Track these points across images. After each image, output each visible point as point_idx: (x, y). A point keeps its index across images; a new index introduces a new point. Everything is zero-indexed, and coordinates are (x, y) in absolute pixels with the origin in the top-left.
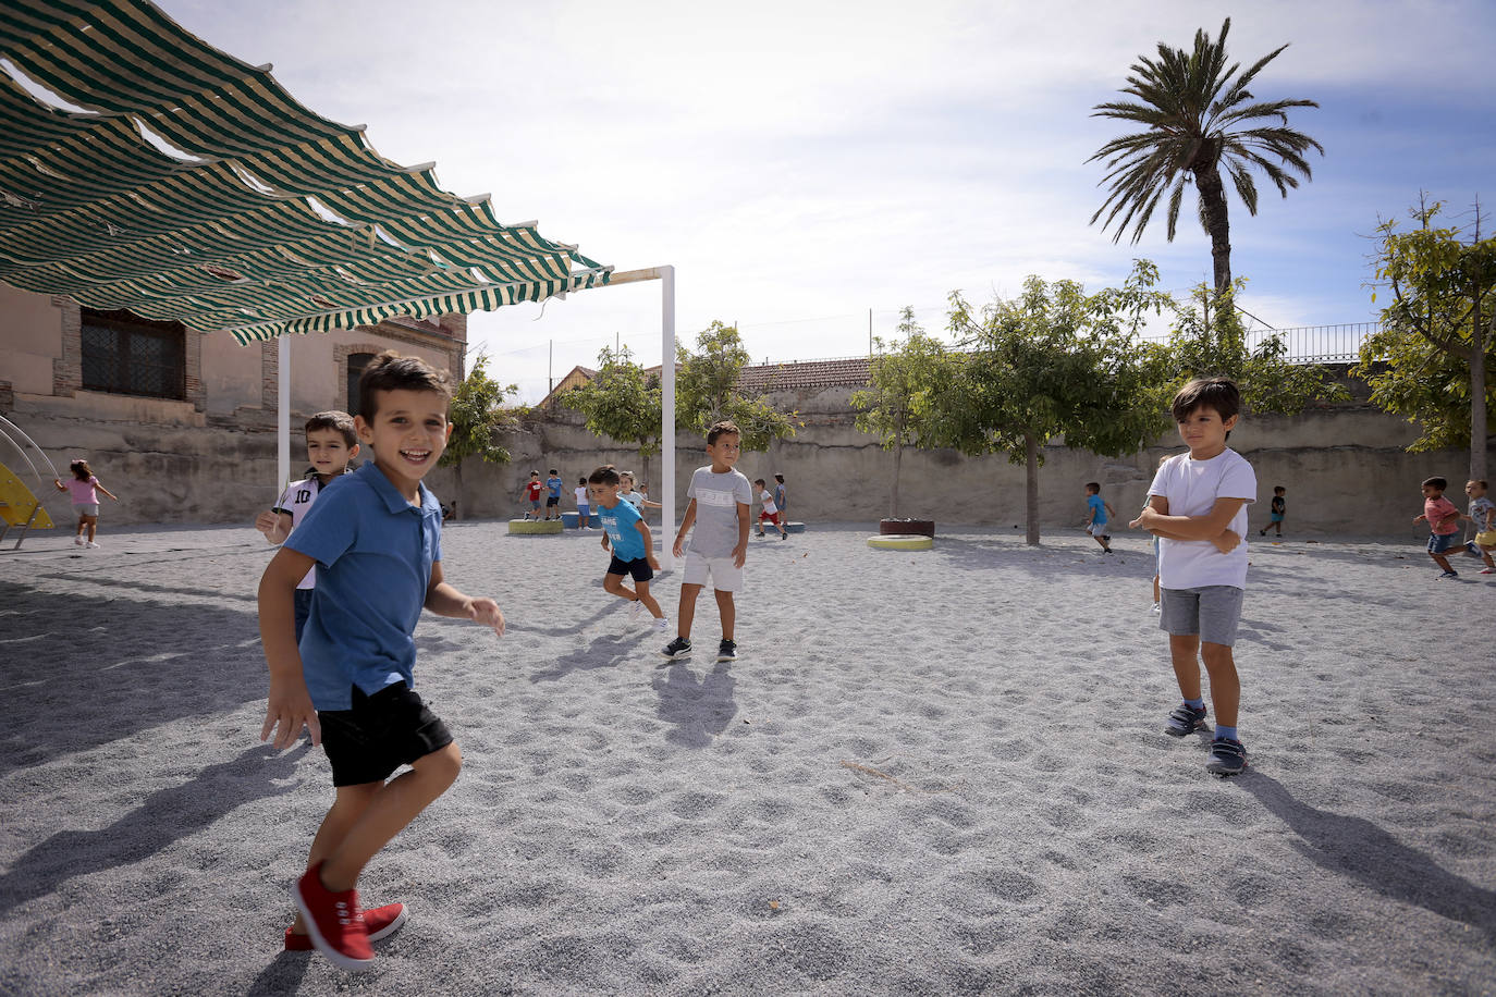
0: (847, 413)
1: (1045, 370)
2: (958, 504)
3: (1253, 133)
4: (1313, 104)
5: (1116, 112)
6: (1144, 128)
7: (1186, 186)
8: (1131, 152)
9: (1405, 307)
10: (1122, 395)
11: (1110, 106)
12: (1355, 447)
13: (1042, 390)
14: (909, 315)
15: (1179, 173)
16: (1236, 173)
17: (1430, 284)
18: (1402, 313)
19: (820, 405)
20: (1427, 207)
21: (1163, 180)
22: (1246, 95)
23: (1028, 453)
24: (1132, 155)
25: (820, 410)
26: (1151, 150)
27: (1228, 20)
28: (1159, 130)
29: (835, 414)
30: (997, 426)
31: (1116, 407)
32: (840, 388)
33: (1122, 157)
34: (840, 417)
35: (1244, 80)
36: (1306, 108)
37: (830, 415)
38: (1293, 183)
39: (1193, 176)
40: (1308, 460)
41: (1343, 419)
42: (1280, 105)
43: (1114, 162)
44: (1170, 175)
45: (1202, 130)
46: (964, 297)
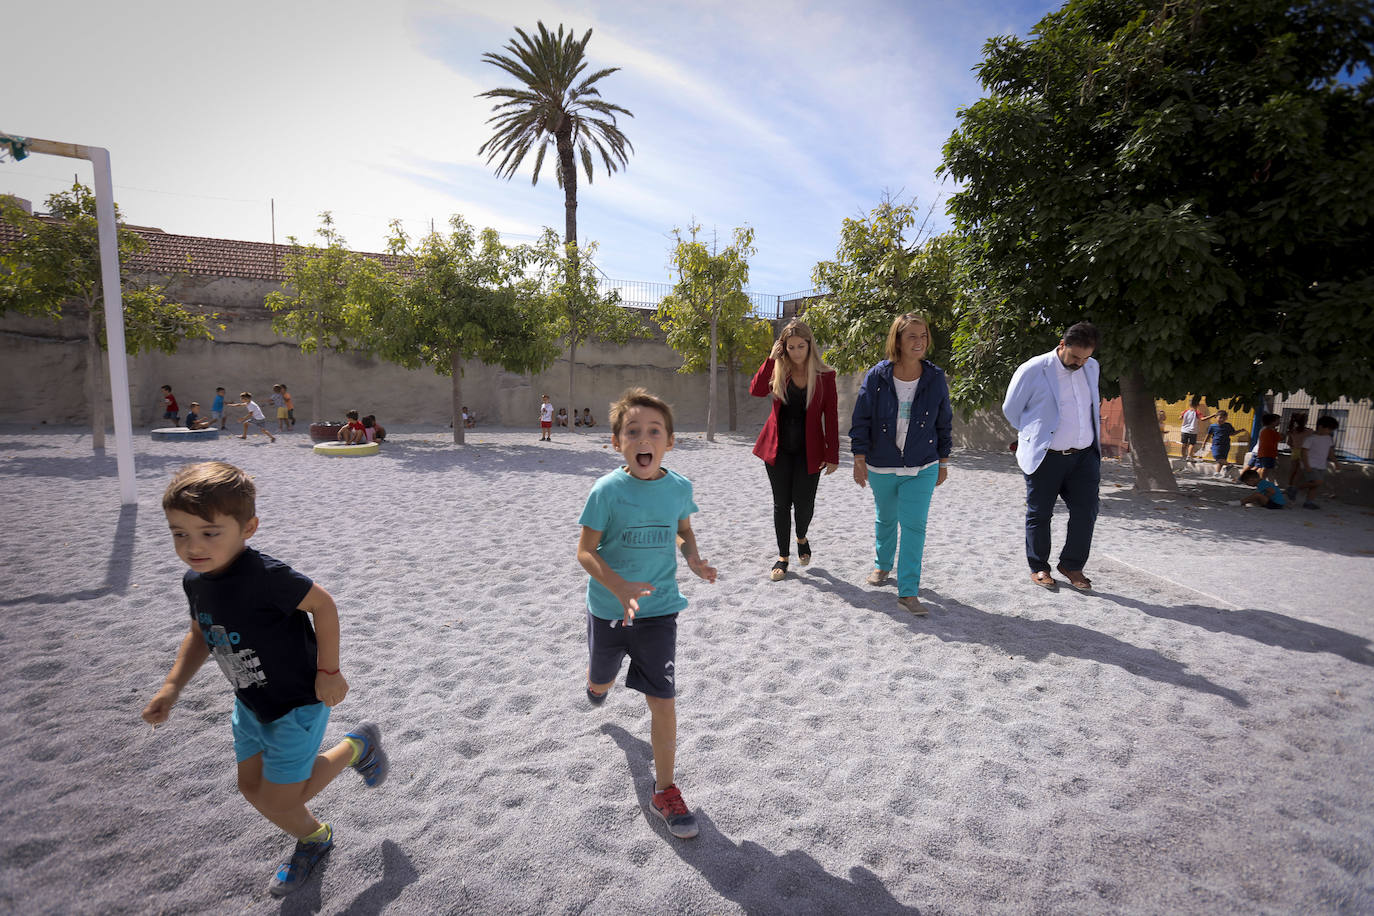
0: (248, 308)
1: (476, 304)
2: (374, 404)
3: (596, 121)
4: (630, 114)
5: (502, 63)
6: (522, 86)
7: (549, 145)
8: (513, 103)
9: (685, 286)
10: (530, 327)
11: (496, 57)
12: (651, 366)
13: (472, 319)
14: (328, 221)
15: (545, 133)
16: (582, 147)
17: (696, 275)
18: (683, 288)
19: (213, 295)
20: (696, 226)
21: (534, 134)
22: (594, 91)
23: (450, 365)
24: (513, 106)
25: (212, 302)
26: (528, 107)
27: (591, 30)
28: (533, 92)
29: (234, 307)
30: (429, 343)
31: (524, 336)
32: (237, 280)
33: (505, 105)
34: (239, 311)
35: (593, 79)
36: (627, 116)
37: (227, 308)
38: (615, 168)
39: (555, 139)
40: (628, 373)
41: (645, 347)
42: (613, 107)
43: (498, 107)
44: (539, 134)
45: (564, 104)
46: (405, 227)
